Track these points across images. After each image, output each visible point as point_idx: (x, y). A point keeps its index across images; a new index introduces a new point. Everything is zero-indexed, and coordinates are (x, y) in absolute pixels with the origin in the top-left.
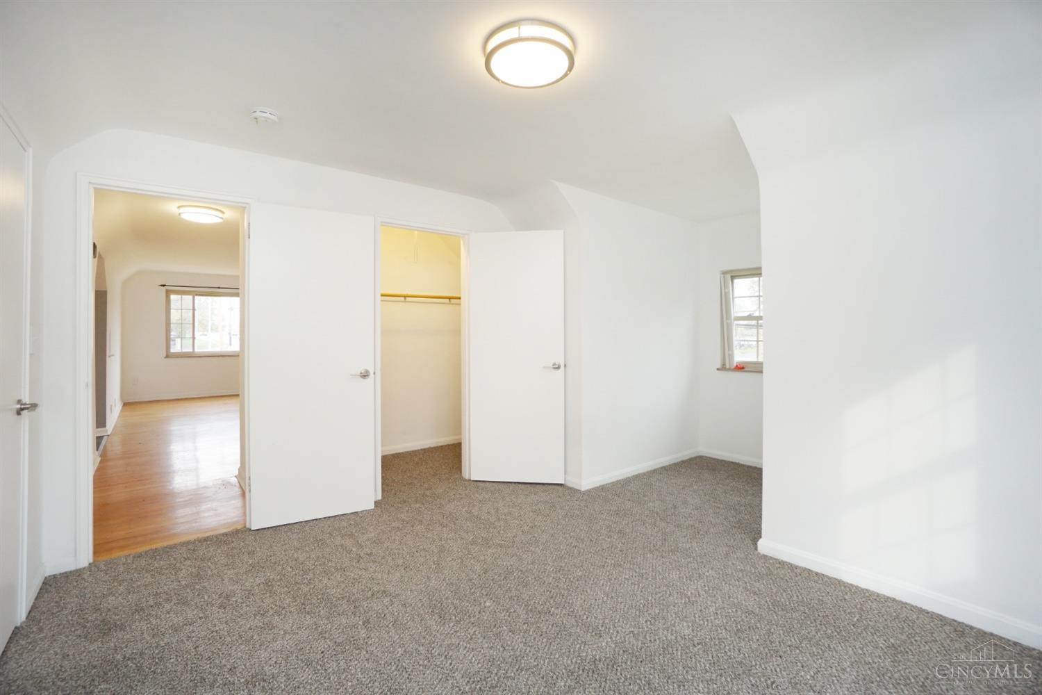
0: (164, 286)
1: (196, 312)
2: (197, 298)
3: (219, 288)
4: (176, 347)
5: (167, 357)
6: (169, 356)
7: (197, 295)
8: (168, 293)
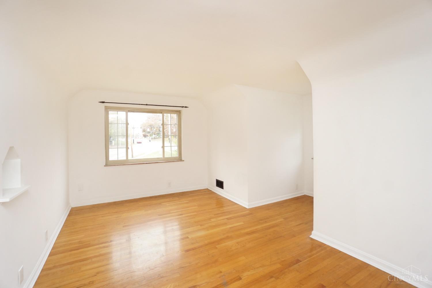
0: (103, 102)
1: (129, 126)
2: (129, 113)
3: (147, 105)
4: (113, 156)
5: (106, 165)
6: (108, 164)
7: (129, 111)
8: (107, 109)
